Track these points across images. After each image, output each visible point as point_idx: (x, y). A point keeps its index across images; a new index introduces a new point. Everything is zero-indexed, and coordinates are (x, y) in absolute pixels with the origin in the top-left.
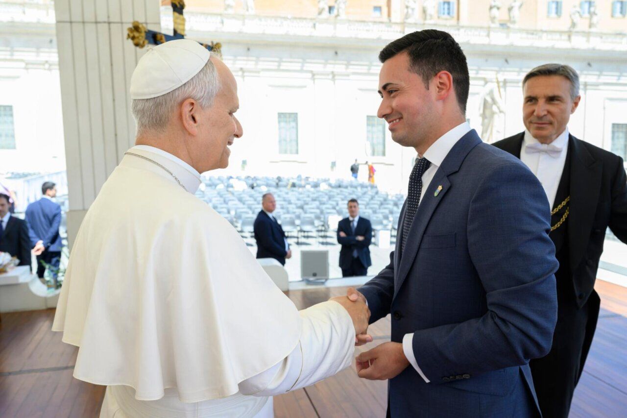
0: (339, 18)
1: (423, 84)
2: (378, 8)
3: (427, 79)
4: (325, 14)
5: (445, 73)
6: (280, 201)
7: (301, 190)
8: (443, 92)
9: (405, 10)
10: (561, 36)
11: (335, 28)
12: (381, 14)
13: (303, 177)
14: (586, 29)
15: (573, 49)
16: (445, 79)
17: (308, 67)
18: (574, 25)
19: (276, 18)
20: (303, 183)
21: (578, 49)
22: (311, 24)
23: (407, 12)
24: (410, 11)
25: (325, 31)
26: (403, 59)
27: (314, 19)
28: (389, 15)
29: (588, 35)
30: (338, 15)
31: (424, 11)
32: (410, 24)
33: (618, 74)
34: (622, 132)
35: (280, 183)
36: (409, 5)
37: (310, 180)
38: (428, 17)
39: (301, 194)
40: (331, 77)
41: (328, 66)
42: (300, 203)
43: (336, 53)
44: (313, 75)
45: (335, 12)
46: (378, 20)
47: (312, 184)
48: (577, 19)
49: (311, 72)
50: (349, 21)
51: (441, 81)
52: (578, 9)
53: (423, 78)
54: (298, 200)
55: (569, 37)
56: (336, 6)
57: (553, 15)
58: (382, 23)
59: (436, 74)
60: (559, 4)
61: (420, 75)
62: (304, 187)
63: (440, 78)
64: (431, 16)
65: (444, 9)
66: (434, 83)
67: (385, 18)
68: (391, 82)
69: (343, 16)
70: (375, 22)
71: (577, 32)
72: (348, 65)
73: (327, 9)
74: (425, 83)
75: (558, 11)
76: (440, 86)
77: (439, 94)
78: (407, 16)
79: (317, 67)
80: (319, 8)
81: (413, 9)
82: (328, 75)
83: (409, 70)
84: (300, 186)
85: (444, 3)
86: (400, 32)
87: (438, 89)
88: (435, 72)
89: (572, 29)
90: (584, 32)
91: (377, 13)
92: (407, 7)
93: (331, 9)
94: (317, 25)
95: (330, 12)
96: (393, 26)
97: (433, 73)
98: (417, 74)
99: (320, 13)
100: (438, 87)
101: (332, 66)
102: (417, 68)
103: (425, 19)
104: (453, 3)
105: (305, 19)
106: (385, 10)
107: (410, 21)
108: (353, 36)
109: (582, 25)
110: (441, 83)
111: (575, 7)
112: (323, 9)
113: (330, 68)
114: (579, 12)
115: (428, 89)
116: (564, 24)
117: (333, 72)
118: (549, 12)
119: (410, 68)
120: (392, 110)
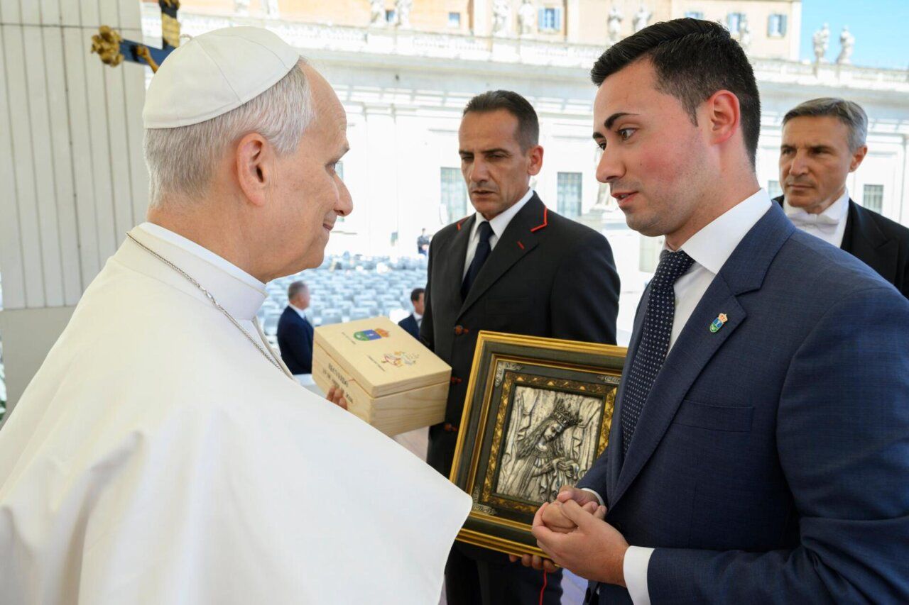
0: (400, 27)
1: (686, 115)
2: (455, 15)
3: (691, 108)
4: (381, 21)
5: (724, 95)
6: (321, 289)
7: (349, 273)
8: (724, 129)
9: (493, 20)
11: (395, 42)
12: (460, 23)
13: (352, 254)
16: (725, 105)
17: (357, 96)
19: (311, 25)
20: (352, 263)
22: (361, 35)
23: (496, 22)
24: (500, 21)
25: (380, 45)
26: (642, 72)
28: (471, 25)
30: (399, 24)
31: (520, 21)
32: (500, 38)
36: (499, 11)
37: (362, 259)
38: (525, 30)
39: (349, 278)
40: (389, 111)
41: (386, 95)
42: (348, 292)
43: (397, 78)
44: (365, 108)
45: (395, 19)
46: (455, 32)
47: (365, 264)
49: (362, 104)
50: (416, 32)
51: (719, 110)
53: (684, 102)
54: (346, 287)
56: (396, 10)
58: (461, 36)
59: (708, 98)
61: (678, 96)
62: (354, 268)
63: (716, 103)
64: (529, 28)
65: (546, 19)
66: (705, 113)
67: (465, 30)
68: (624, 111)
69: (406, 25)
70: (451, 35)
72: (413, 95)
73: (384, 14)
74: (689, 113)
76: (715, 118)
77: (717, 132)
78: (496, 27)
79: (371, 98)
80: (372, 13)
81: (504, 18)
82: (386, 108)
83: (658, 89)
84: (348, 268)
85: (547, 10)
86: (487, 50)
87: (713, 124)
88: (705, 93)
91: (454, 23)
92: (496, 15)
94: (370, 37)
95: (387, 19)
96: (477, 41)
97: (701, 95)
98: (673, 94)
99: (374, 20)
100: (713, 121)
101: (391, 96)
102: (671, 84)
103: (521, 32)
104: (559, 11)
105: (352, 27)
106: (465, 17)
107: (501, 34)
108: (421, 54)
110: (718, 114)
112: (377, 14)
113: (388, 99)
115: (696, 124)
117: (392, 105)
119: (659, 86)
120: (625, 170)
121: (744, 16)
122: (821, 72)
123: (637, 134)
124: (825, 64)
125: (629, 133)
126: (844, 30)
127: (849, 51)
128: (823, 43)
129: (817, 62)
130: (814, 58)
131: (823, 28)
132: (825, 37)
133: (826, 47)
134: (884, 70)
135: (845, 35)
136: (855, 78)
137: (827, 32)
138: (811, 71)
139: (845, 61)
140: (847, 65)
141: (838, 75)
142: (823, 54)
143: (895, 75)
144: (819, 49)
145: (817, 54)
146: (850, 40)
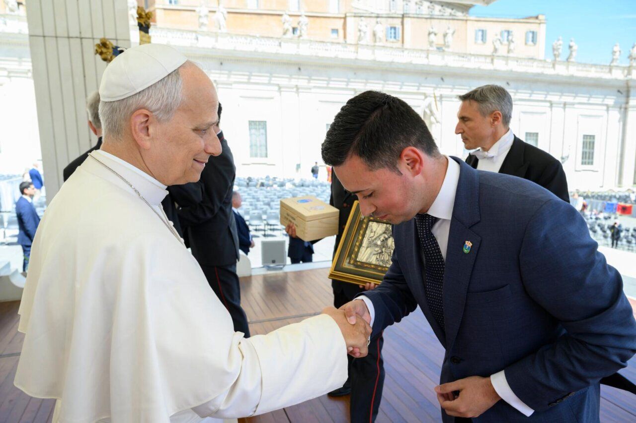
0: (301, 38)
2: (335, 31)
4: (290, 34)
6: (250, 199)
7: (269, 189)
9: (359, 34)
10: (486, 59)
11: (298, 47)
12: (338, 36)
13: (271, 177)
14: (505, 54)
15: (495, 70)
17: (275, 81)
18: (496, 50)
19: (246, 36)
20: (271, 183)
21: (499, 71)
22: (277, 43)
23: (360, 35)
24: (362, 34)
25: (289, 49)
27: (280, 38)
28: (345, 37)
29: (506, 58)
30: (300, 36)
32: (362, 45)
33: (530, 92)
34: (533, 139)
35: (250, 183)
36: (361, 28)
37: (277, 180)
38: (378, 40)
39: (268, 192)
40: (295, 89)
41: (293, 80)
42: (267, 200)
43: (300, 69)
44: (280, 88)
45: (298, 33)
46: (334, 41)
47: (278, 183)
48: (498, 45)
49: (278, 85)
50: (311, 41)
52: (499, 37)
54: (266, 197)
55: (492, 60)
56: (299, 28)
57: (480, 41)
58: (339, 43)
60: (484, 32)
62: (272, 186)
64: (380, 39)
65: (391, 33)
67: (341, 40)
69: (305, 37)
70: (333, 43)
71: (498, 56)
72: (309, 80)
73: (291, 30)
75: (483, 39)
78: (360, 38)
79: (283, 82)
80: (284, 29)
81: (365, 33)
82: (293, 88)
83: (371, 170)
84: (268, 186)
85: (391, 28)
86: (354, 52)
89: (494, 54)
90: (503, 56)
91: (335, 35)
92: (360, 31)
93: (294, 30)
94: (283, 44)
95: (294, 33)
96: (348, 46)
99: (285, 33)
101: (296, 80)
103: (375, 41)
104: (399, 28)
105: (272, 38)
106: (341, 32)
107: (363, 42)
108: (314, 54)
109: (503, 50)
111: (496, 35)
112: (287, 30)
113: (294, 82)
114: (500, 40)
116: (488, 49)
117: (297, 86)
118: (476, 39)
120: (376, 208)
121: (512, 32)
122: (557, 66)
124: (559, 61)
126: (571, 41)
127: (574, 54)
128: (559, 49)
129: (555, 60)
130: (553, 58)
131: (559, 40)
132: (560, 45)
133: (560, 51)
134: (595, 65)
135: (572, 44)
136: (578, 70)
137: (561, 42)
138: (551, 66)
139: (572, 60)
140: (572, 62)
141: (567, 68)
142: (559, 55)
143: (602, 69)
144: (556, 53)
145: (555, 55)
146: (575, 47)
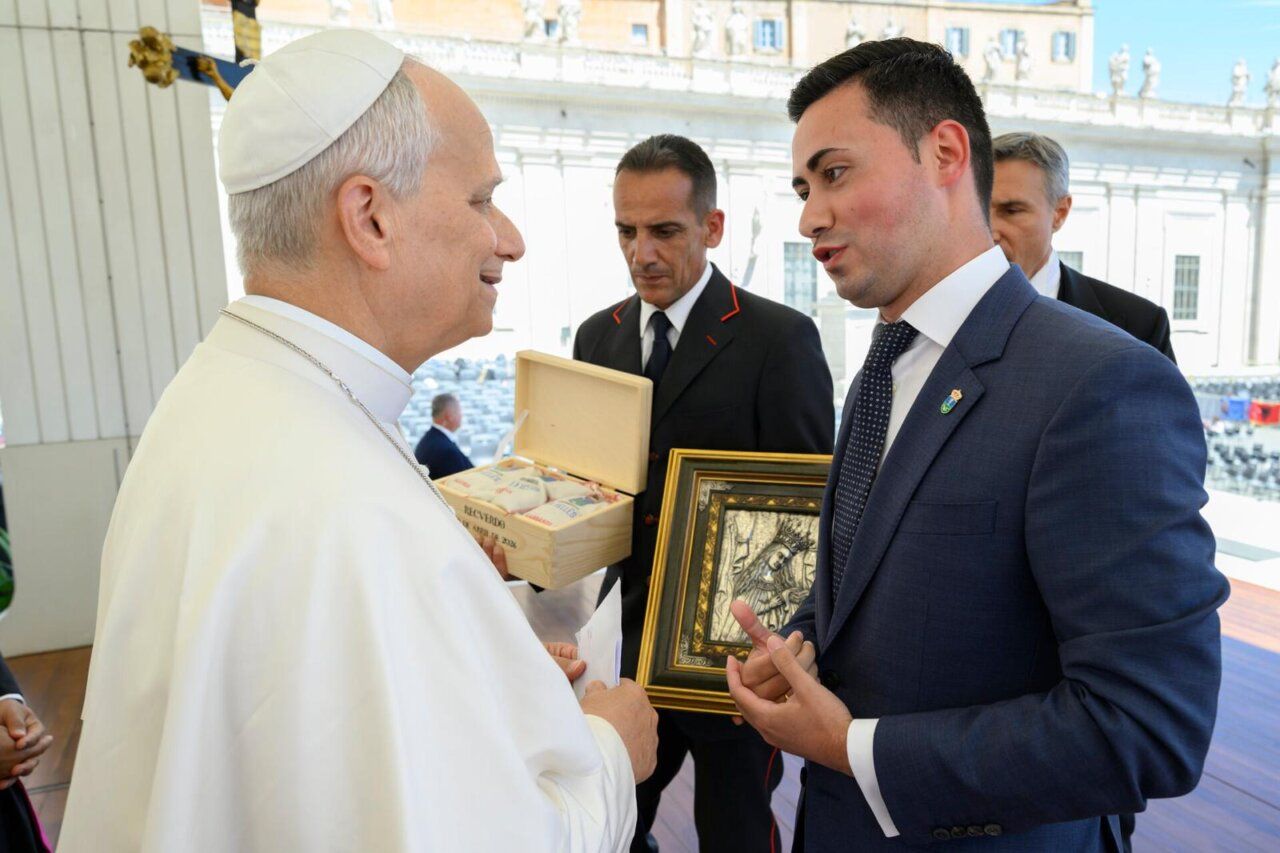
0: (565, 44)
1: (906, 149)
2: (640, 28)
3: (912, 141)
4: (539, 36)
5: (951, 125)
7: (505, 384)
8: (952, 168)
9: (693, 34)
11: (560, 65)
12: (647, 39)
13: (509, 358)
16: (951, 139)
17: (509, 138)
18: (989, 72)
19: (440, 39)
20: (509, 370)
21: (998, 118)
22: (511, 55)
23: (697, 38)
24: (702, 35)
25: (539, 70)
26: (851, 97)
27: (518, 44)
28: (663, 42)
29: (1013, 91)
30: (563, 39)
31: (729, 37)
32: (702, 60)
35: (464, 372)
36: (699, 24)
38: (736, 49)
39: (503, 392)
40: (554, 160)
41: (549, 138)
43: (564, 114)
44: (520, 156)
45: (557, 33)
46: (641, 51)
48: (993, 61)
49: (515, 150)
50: (588, 51)
51: (944, 144)
52: (996, 44)
53: (903, 134)
54: (502, 404)
56: (560, 20)
58: (650, 56)
59: (932, 129)
60: (965, 33)
61: (895, 127)
62: (512, 378)
63: (942, 136)
64: (741, 47)
65: (764, 34)
66: (929, 147)
67: (655, 48)
68: (830, 146)
69: (574, 41)
70: (636, 55)
71: (996, 86)
72: (587, 138)
73: (542, 26)
74: (910, 148)
75: (963, 48)
76: (941, 155)
77: (944, 171)
78: (696, 46)
79: (527, 141)
80: (526, 23)
81: (707, 33)
82: (550, 156)
83: (870, 118)
84: (504, 377)
85: (764, 23)
86: (685, 76)
87: (938, 162)
88: (928, 123)
89: (987, 81)
90: (1008, 87)
91: (640, 38)
92: (697, 28)
93: (549, 25)
94: (524, 57)
95: (548, 32)
96: (672, 64)
97: (923, 125)
98: (890, 124)
99: (528, 34)
100: (938, 158)
101: (557, 139)
102: (887, 112)
103: (730, 53)
104: (780, 24)
105: (500, 43)
106: (654, 31)
107: (703, 54)
108: (596, 81)
110: (944, 149)
111: (991, 40)
112: (534, 25)
113: (551, 143)
114: (998, 51)
115: (919, 162)
117: (558, 151)
119: (873, 114)
120: (834, 219)
121: (1022, 33)
122: (1119, 108)
123: (847, 173)
124: (1124, 98)
125: (837, 172)
126: (1148, 54)
127: (1155, 81)
128: (1123, 70)
129: (1115, 95)
130: (1111, 90)
131: (1122, 51)
132: (1125, 62)
133: (1125, 75)
134: (1197, 106)
135: (1149, 60)
136: (1162, 116)
137: (1125, 56)
138: (1107, 107)
139: (1150, 94)
140: (1150, 99)
141: (1141, 113)
142: (1122, 85)
143: (1212, 113)
144: (1117, 79)
145: (1114, 84)
146: (1156, 67)
